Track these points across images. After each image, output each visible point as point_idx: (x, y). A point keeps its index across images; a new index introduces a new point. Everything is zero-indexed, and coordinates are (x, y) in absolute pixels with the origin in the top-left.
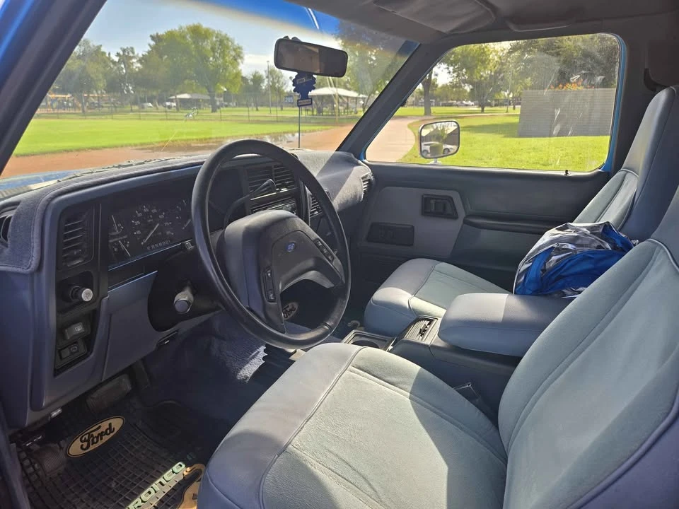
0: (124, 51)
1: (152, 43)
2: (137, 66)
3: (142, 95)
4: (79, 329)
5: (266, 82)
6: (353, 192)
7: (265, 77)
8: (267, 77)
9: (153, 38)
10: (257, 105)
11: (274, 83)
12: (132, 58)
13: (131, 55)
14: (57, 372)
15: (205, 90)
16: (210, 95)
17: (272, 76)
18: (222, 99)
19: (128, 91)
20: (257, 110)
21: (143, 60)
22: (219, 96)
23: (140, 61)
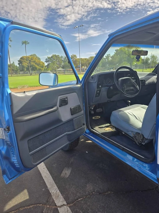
0: (107, 55)
1: (115, 52)
2: (110, 59)
3: (110, 67)
4: (98, 92)
5: (150, 60)
6: (152, 81)
7: (150, 58)
8: (151, 59)
9: (116, 50)
10: (146, 68)
11: (153, 60)
12: (109, 57)
13: (109, 56)
14: (95, 97)
15: (129, 64)
16: (130, 66)
17: (153, 58)
18: (134, 67)
19: (107, 66)
20: (146, 70)
21: (112, 57)
22: (134, 66)
23: (111, 58)
